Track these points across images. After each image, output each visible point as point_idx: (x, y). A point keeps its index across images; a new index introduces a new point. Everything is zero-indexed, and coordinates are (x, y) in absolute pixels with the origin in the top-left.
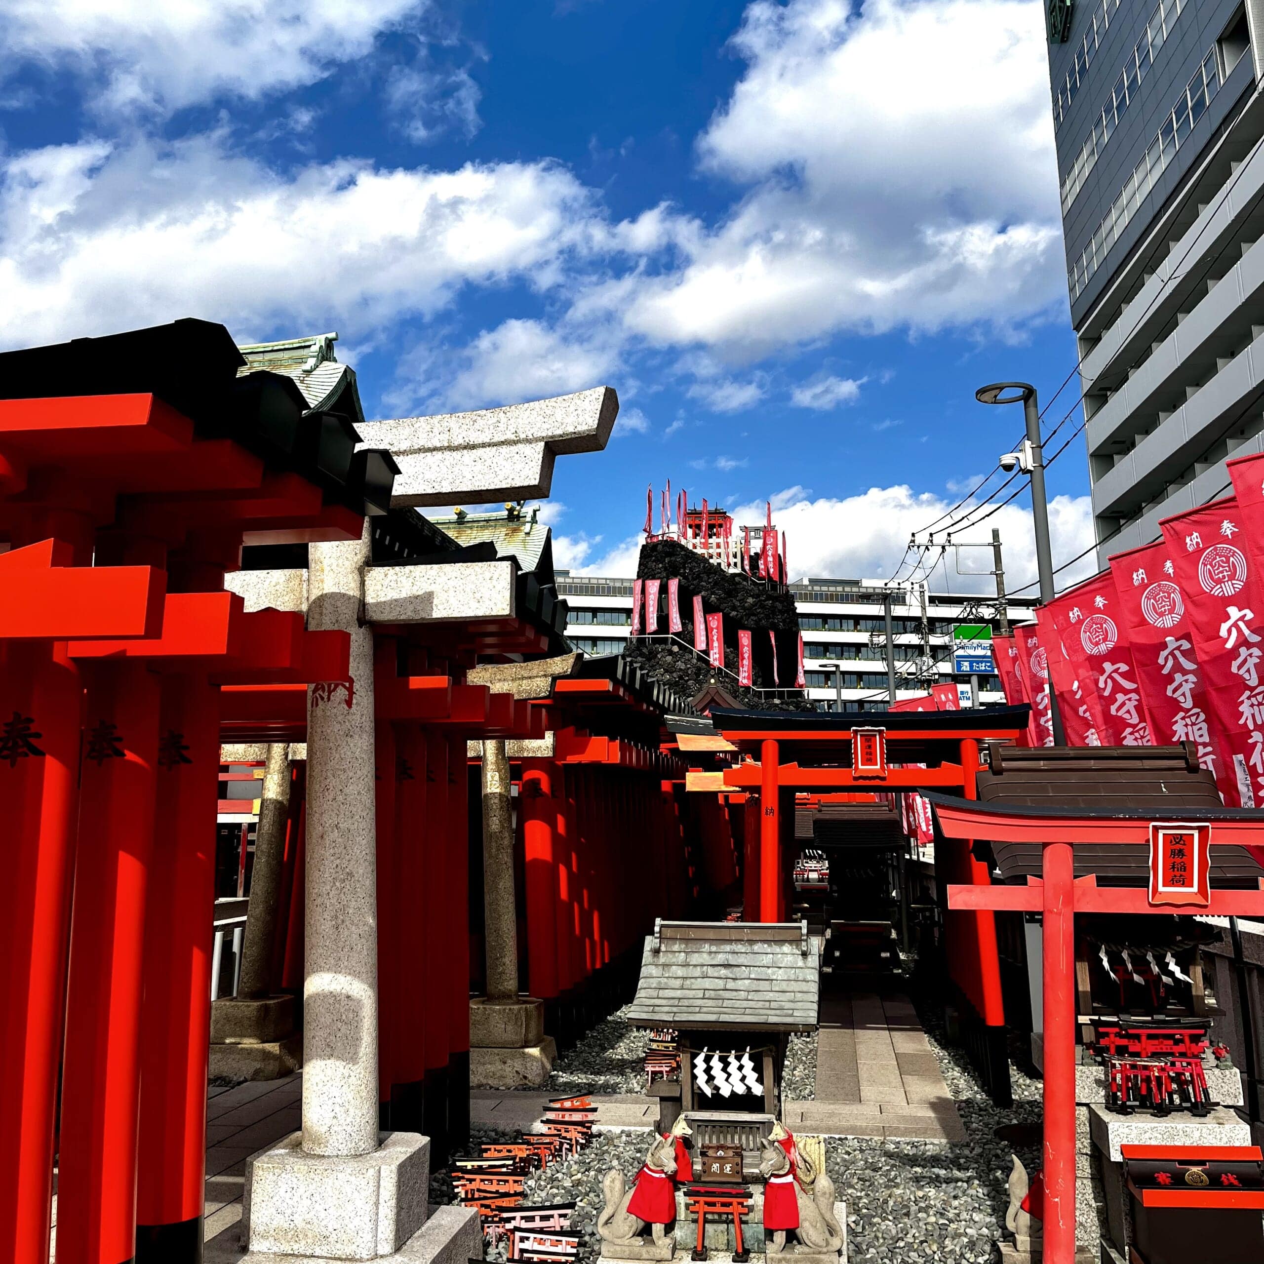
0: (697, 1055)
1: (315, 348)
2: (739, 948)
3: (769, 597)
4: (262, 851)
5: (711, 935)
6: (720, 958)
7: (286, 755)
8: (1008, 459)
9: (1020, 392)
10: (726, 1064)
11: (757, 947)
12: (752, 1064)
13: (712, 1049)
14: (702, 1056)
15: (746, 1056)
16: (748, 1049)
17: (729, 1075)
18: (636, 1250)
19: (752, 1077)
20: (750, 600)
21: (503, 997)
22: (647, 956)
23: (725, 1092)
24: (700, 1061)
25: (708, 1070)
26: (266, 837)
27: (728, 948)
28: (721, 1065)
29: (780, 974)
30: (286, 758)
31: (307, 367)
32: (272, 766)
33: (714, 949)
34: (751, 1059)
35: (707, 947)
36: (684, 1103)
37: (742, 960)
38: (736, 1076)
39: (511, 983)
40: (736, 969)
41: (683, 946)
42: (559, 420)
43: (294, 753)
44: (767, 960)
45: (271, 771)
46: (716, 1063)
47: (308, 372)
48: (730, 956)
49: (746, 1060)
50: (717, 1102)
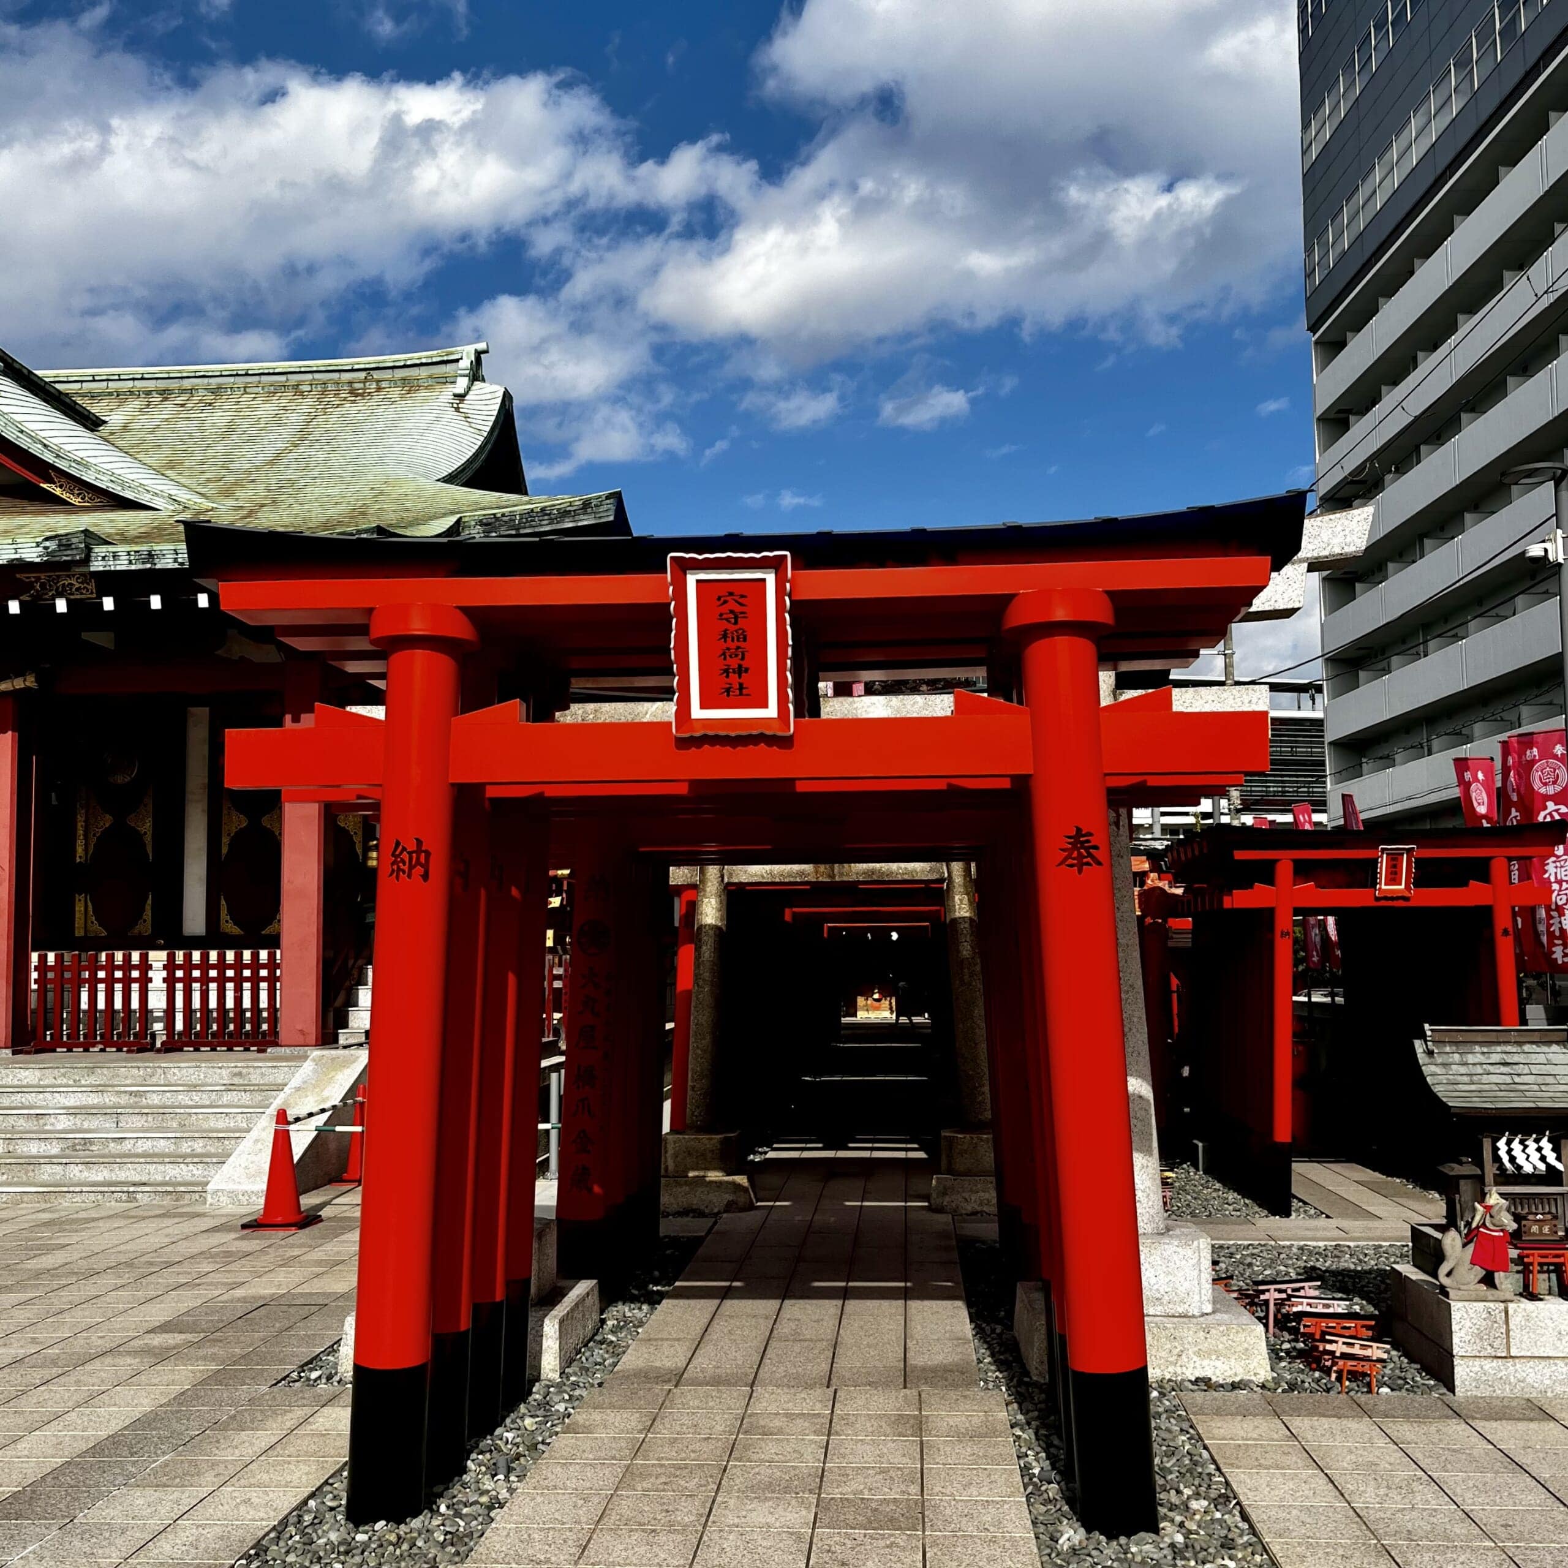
0: (1499, 1139)
1: (463, 364)
2: (1509, 1048)
4: (704, 980)
5: (1480, 1038)
6: (1495, 1058)
7: (722, 876)
10: (1526, 1146)
11: (1527, 1048)
12: (1550, 1146)
13: (1514, 1133)
14: (1504, 1140)
15: (1545, 1139)
16: (1547, 1133)
17: (1528, 1156)
18: (1483, 1293)
19: (1551, 1158)
22: (1422, 1057)
23: (1529, 1168)
24: (1502, 1144)
25: (1509, 1151)
26: (708, 964)
27: (1499, 1049)
28: (1522, 1147)
30: (723, 880)
31: (459, 390)
32: (708, 889)
33: (1485, 1050)
34: (1549, 1141)
35: (1477, 1048)
36: (1487, 1180)
37: (1516, 1058)
38: (1536, 1155)
40: (1514, 1067)
41: (1454, 1048)
42: (1325, 540)
43: (730, 875)
44: (1541, 1058)
45: (708, 894)
46: (1516, 1145)
47: (458, 397)
48: (1504, 1056)
49: (1545, 1143)
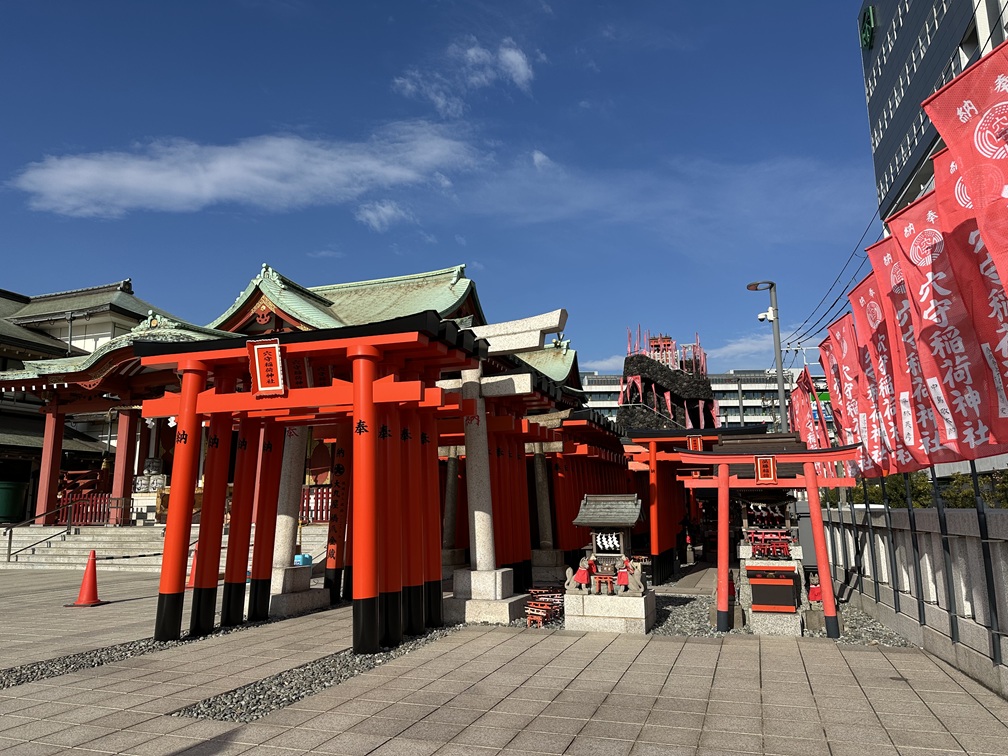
0: (597, 535)
1: (456, 273)
2: (613, 503)
3: (696, 382)
6: (607, 506)
8: (761, 316)
9: (768, 285)
10: (607, 537)
11: (620, 503)
13: (603, 533)
15: (614, 535)
16: (615, 533)
17: (608, 542)
18: (577, 592)
19: (616, 543)
20: (685, 384)
21: (547, 547)
22: (582, 506)
23: (607, 547)
24: (598, 537)
25: (601, 540)
27: (609, 503)
29: (627, 511)
31: (453, 282)
33: (604, 503)
34: (616, 536)
35: (602, 503)
36: (594, 551)
37: (614, 506)
38: (611, 542)
39: (550, 543)
40: (612, 509)
41: (594, 503)
42: (545, 323)
44: (623, 506)
46: (604, 538)
47: (453, 285)
48: (610, 506)
49: (614, 537)
50: (604, 551)
